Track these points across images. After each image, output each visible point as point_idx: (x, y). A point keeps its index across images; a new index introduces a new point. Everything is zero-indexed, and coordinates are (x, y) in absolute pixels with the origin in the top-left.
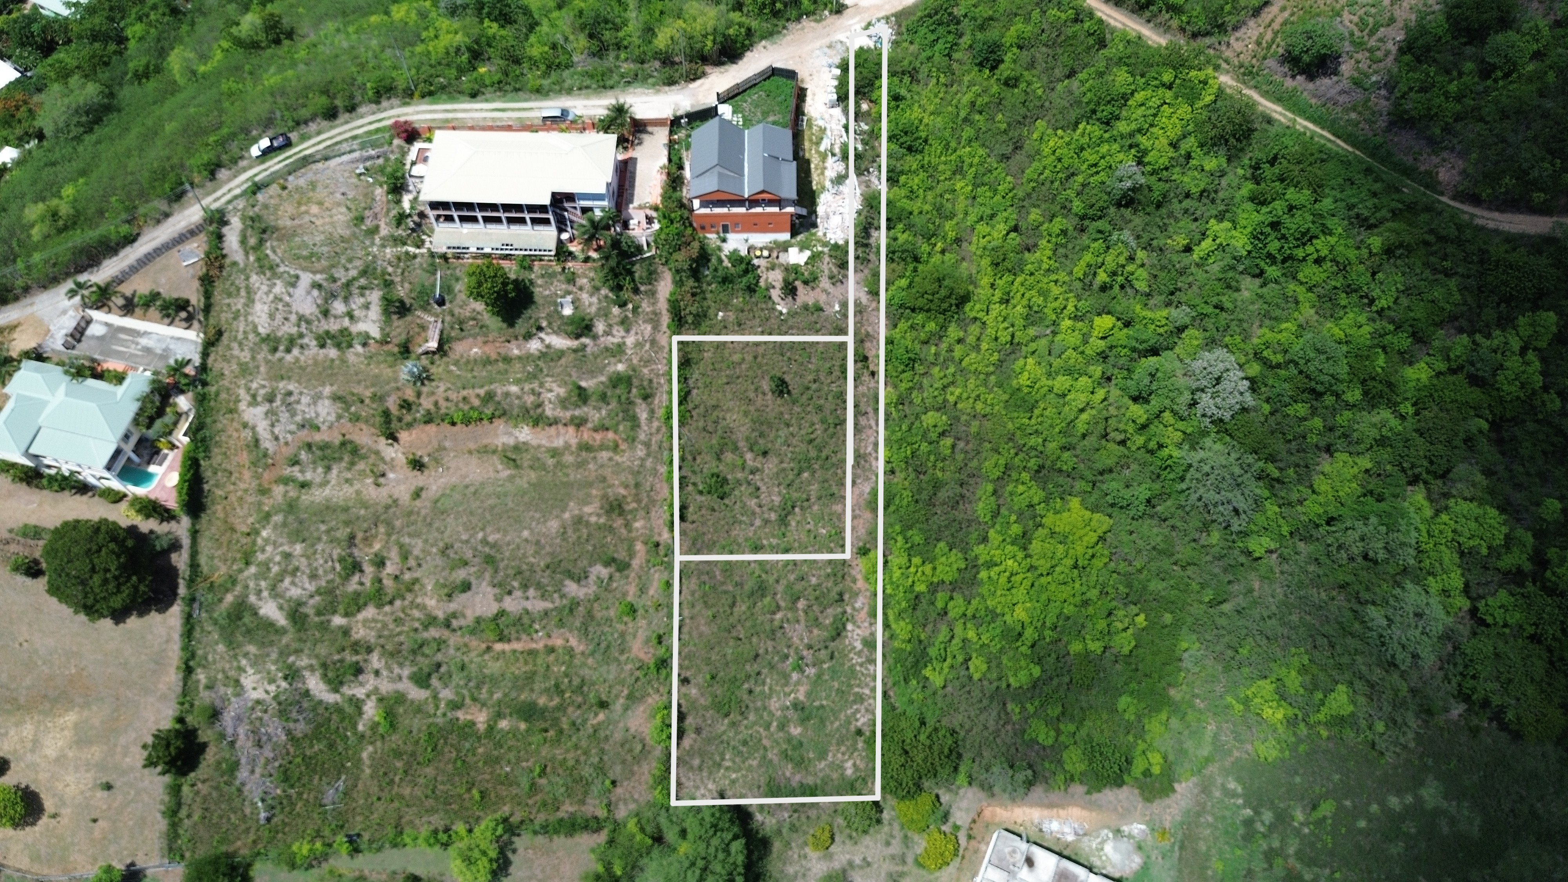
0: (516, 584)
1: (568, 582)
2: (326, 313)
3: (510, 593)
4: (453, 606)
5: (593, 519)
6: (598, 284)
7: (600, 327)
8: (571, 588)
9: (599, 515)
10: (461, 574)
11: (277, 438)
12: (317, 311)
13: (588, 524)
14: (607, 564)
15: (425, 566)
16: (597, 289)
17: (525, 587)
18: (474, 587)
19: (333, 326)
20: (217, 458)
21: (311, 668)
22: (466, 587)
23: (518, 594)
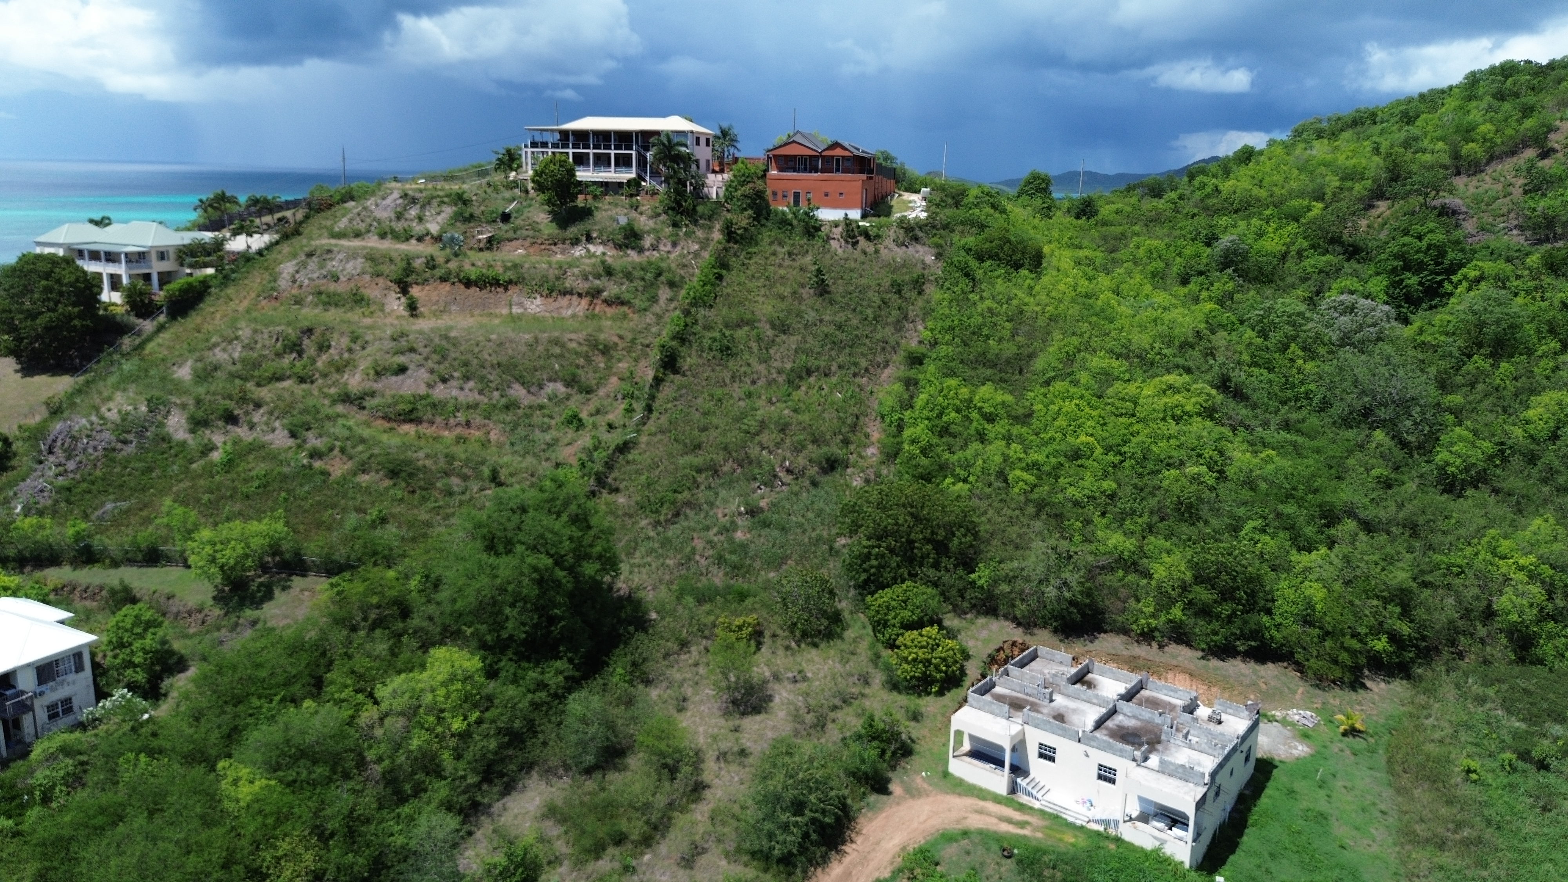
0: (456, 374)
1: (517, 386)
2: (399, 216)
3: (444, 381)
4: (377, 386)
5: (573, 345)
6: (659, 210)
7: (647, 242)
8: (518, 392)
9: (580, 344)
10: (401, 359)
11: (294, 282)
12: (393, 216)
13: (563, 346)
14: (568, 385)
15: (369, 349)
16: (659, 215)
17: (466, 378)
18: (409, 372)
19: (399, 226)
20: (230, 291)
21: (184, 406)
22: (402, 370)
23: (454, 383)
